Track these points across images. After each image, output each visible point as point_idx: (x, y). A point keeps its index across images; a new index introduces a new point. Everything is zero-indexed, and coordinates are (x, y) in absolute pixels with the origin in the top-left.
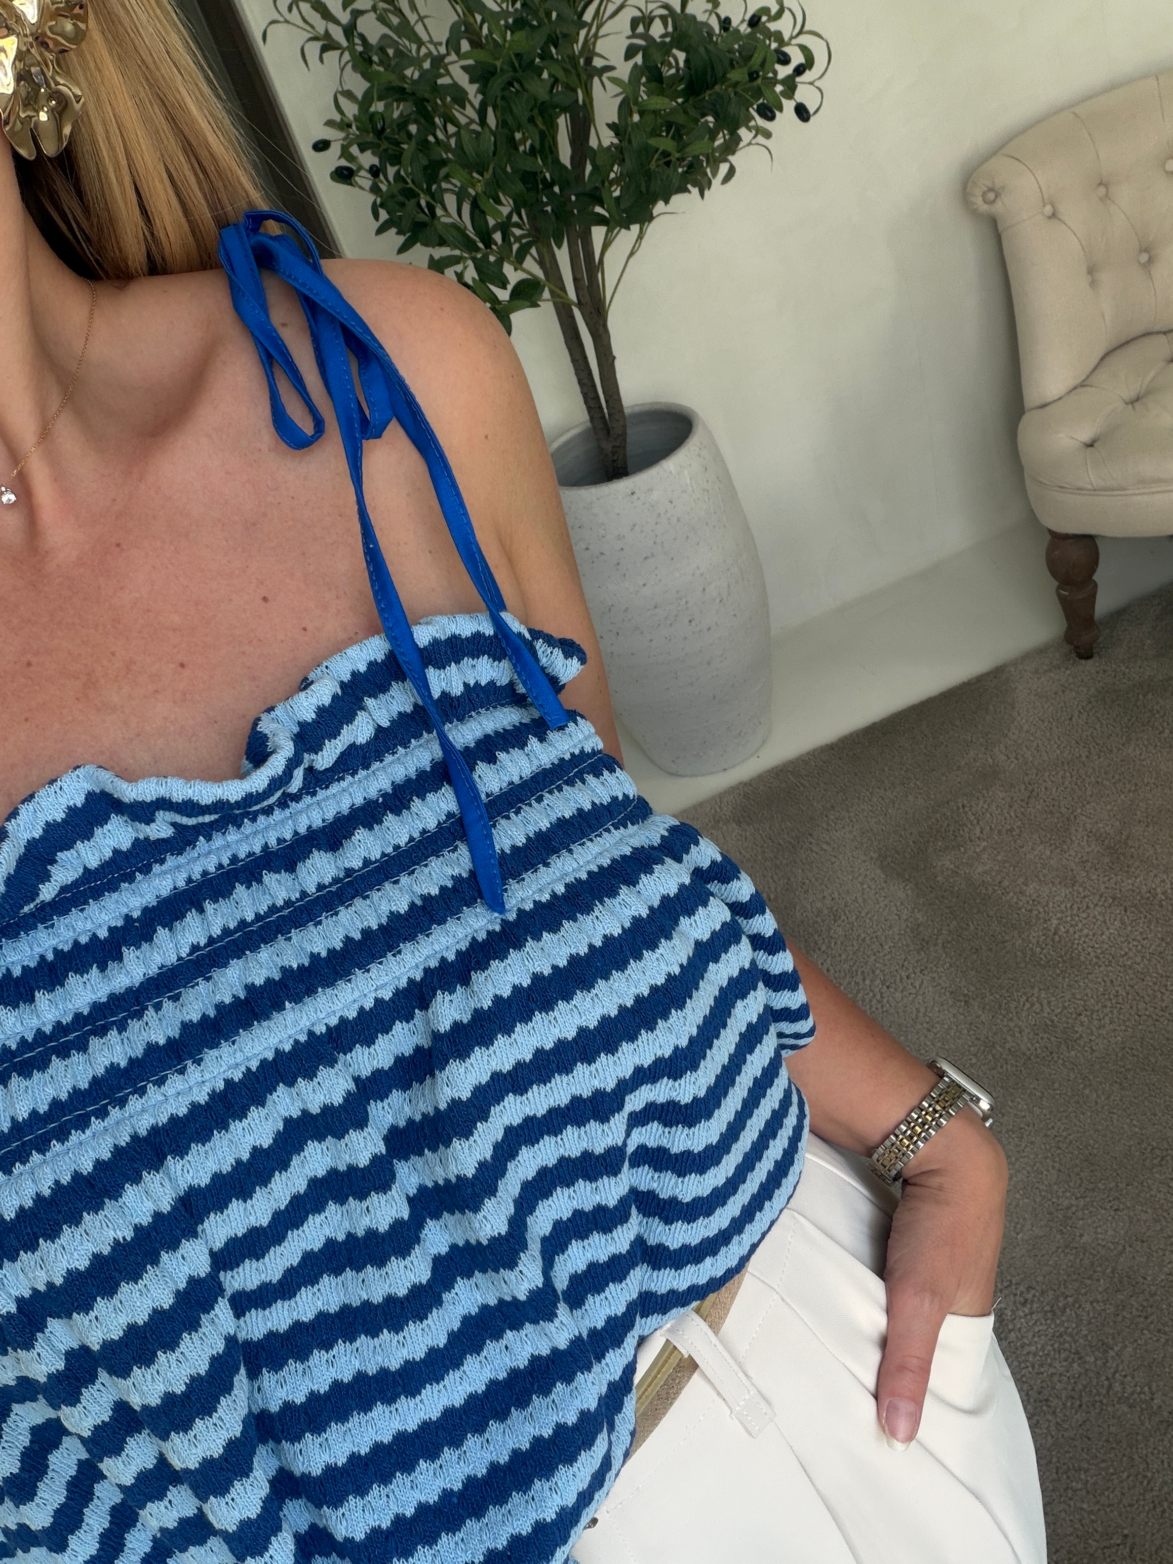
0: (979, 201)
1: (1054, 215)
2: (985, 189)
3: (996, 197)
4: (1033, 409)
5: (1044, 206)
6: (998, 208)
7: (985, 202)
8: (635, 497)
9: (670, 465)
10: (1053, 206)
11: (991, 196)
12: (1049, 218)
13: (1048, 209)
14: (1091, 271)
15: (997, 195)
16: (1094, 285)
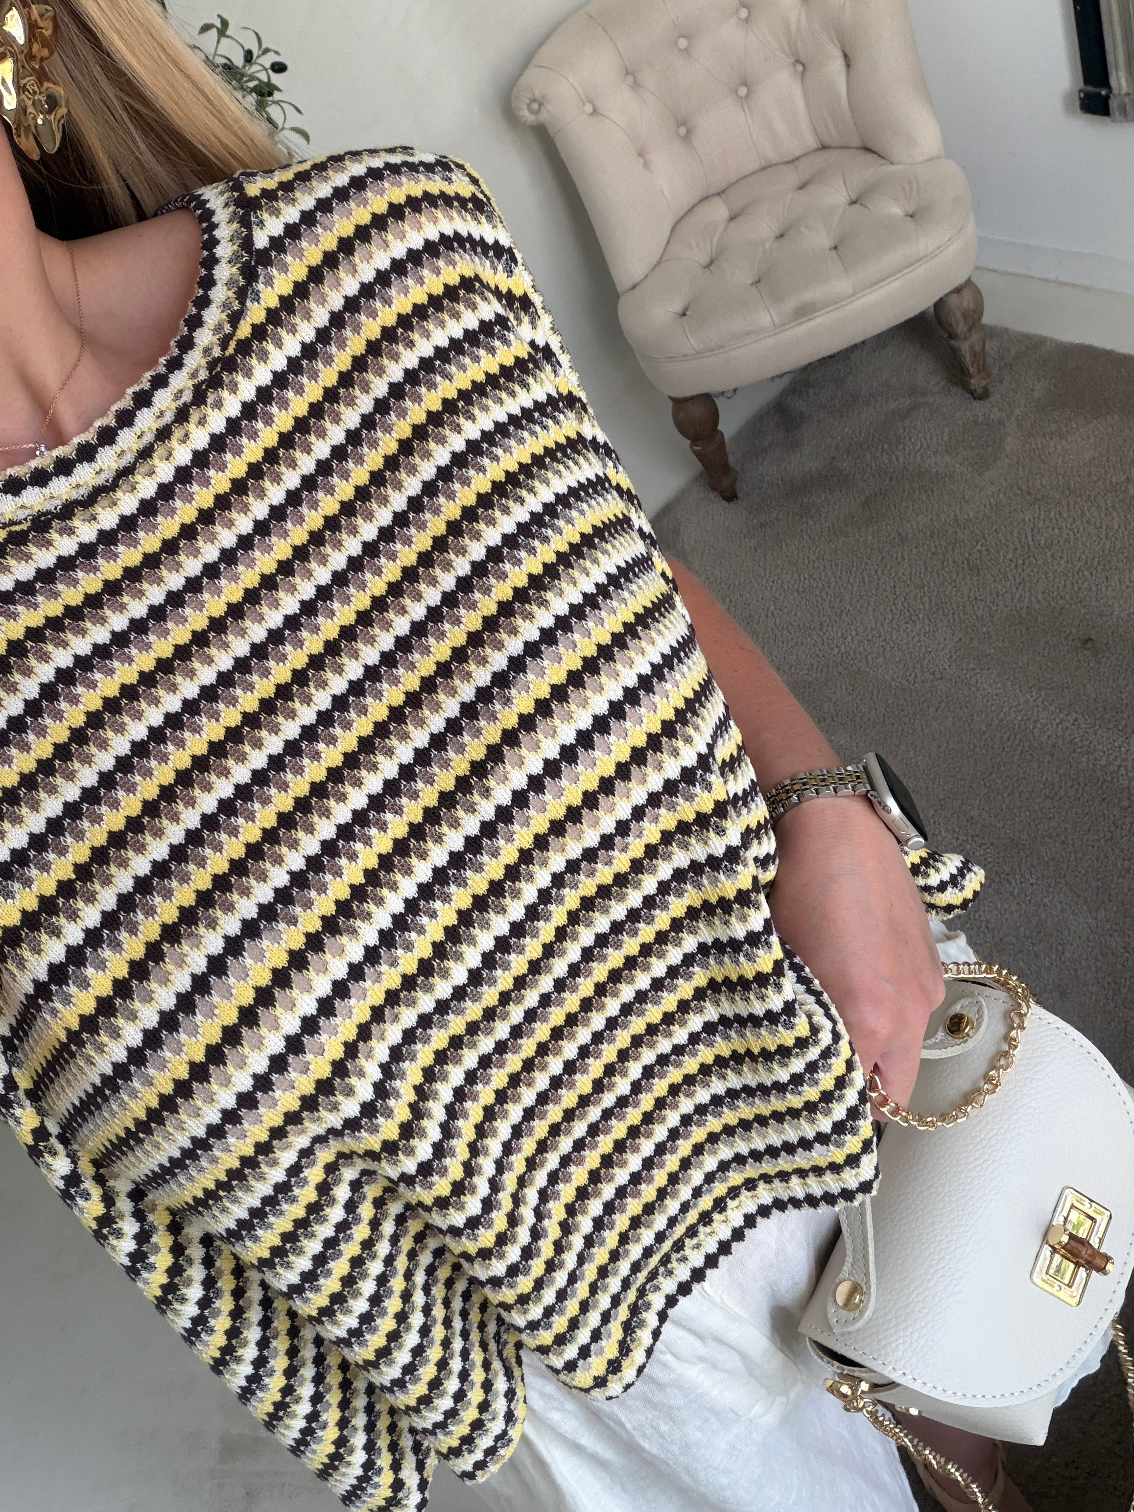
0: (526, 113)
1: (595, 112)
2: (528, 101)
4: (625, 292)
5: (584, 105)
6: (544, 117)
7: (531, 111)
10: (592, 104)
11: (535, 106)
12: (591, 115)
13: (589, 108)
14: (641, 154)
15: (541, 105)
16: (646, 165)
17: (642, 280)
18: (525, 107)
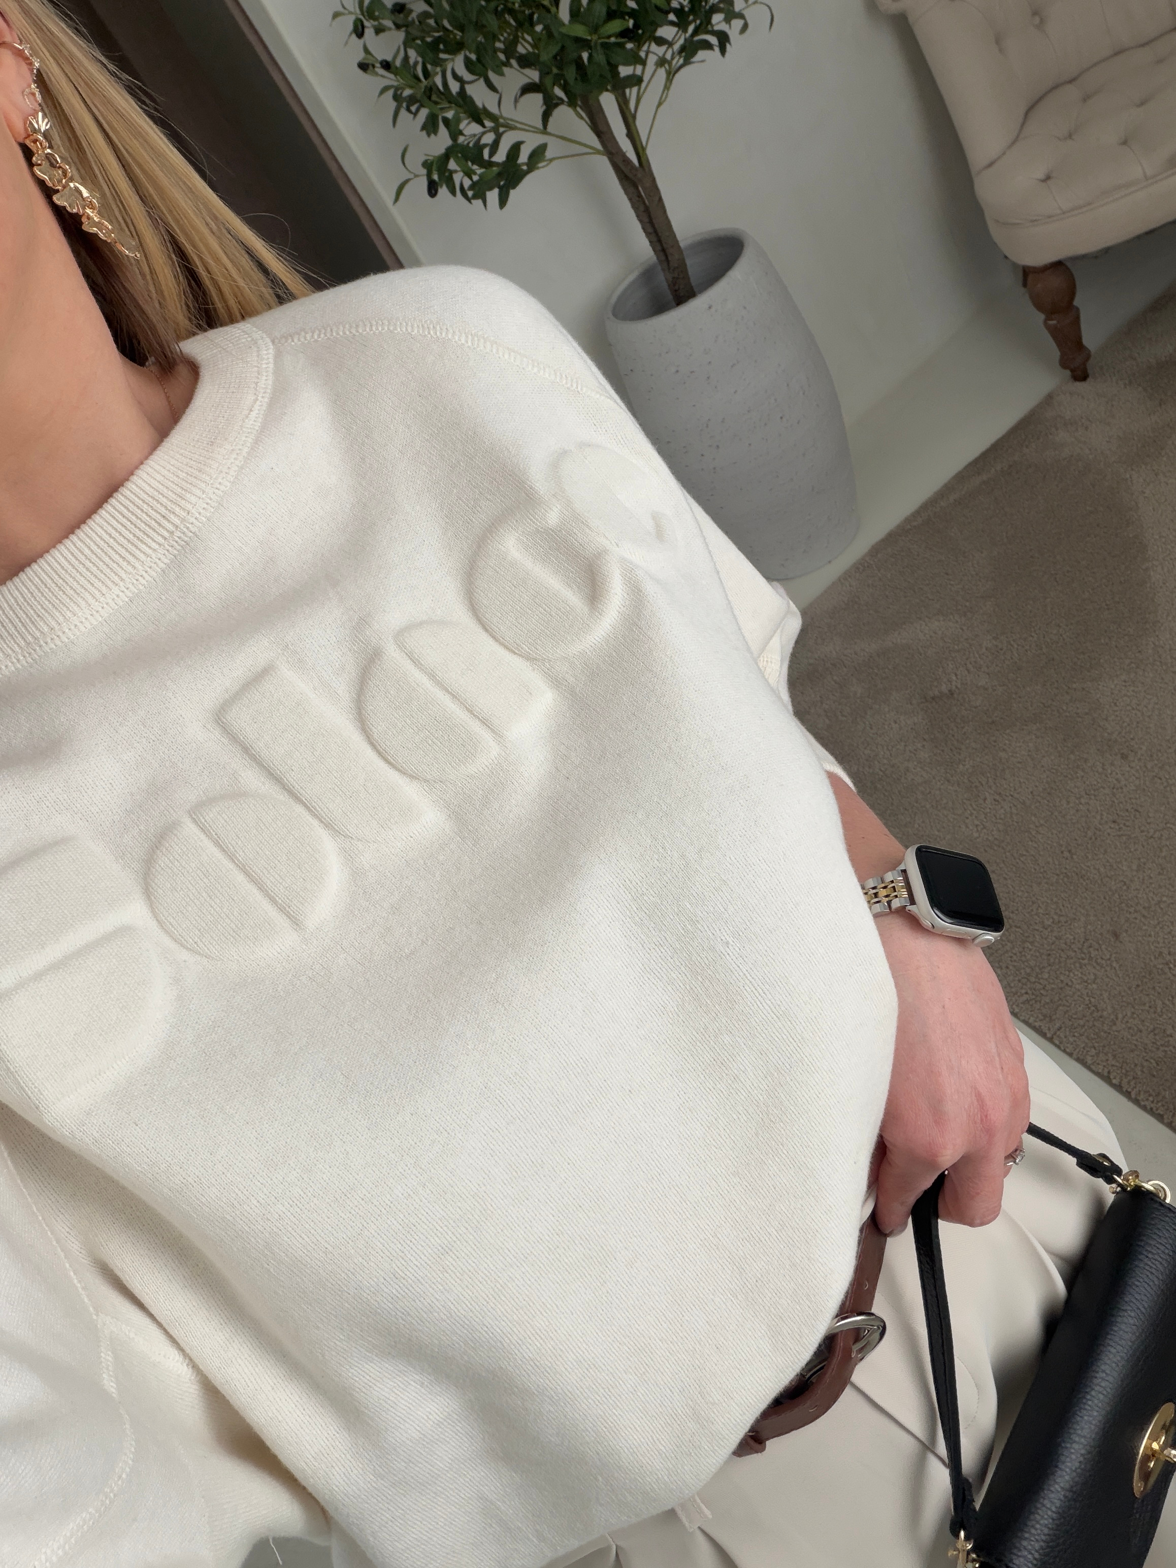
4: (981, 170)
8: (713, 309)
9: (736, 274)
14: (998, 41)
16: (1002, 51)
17: (999, 158)
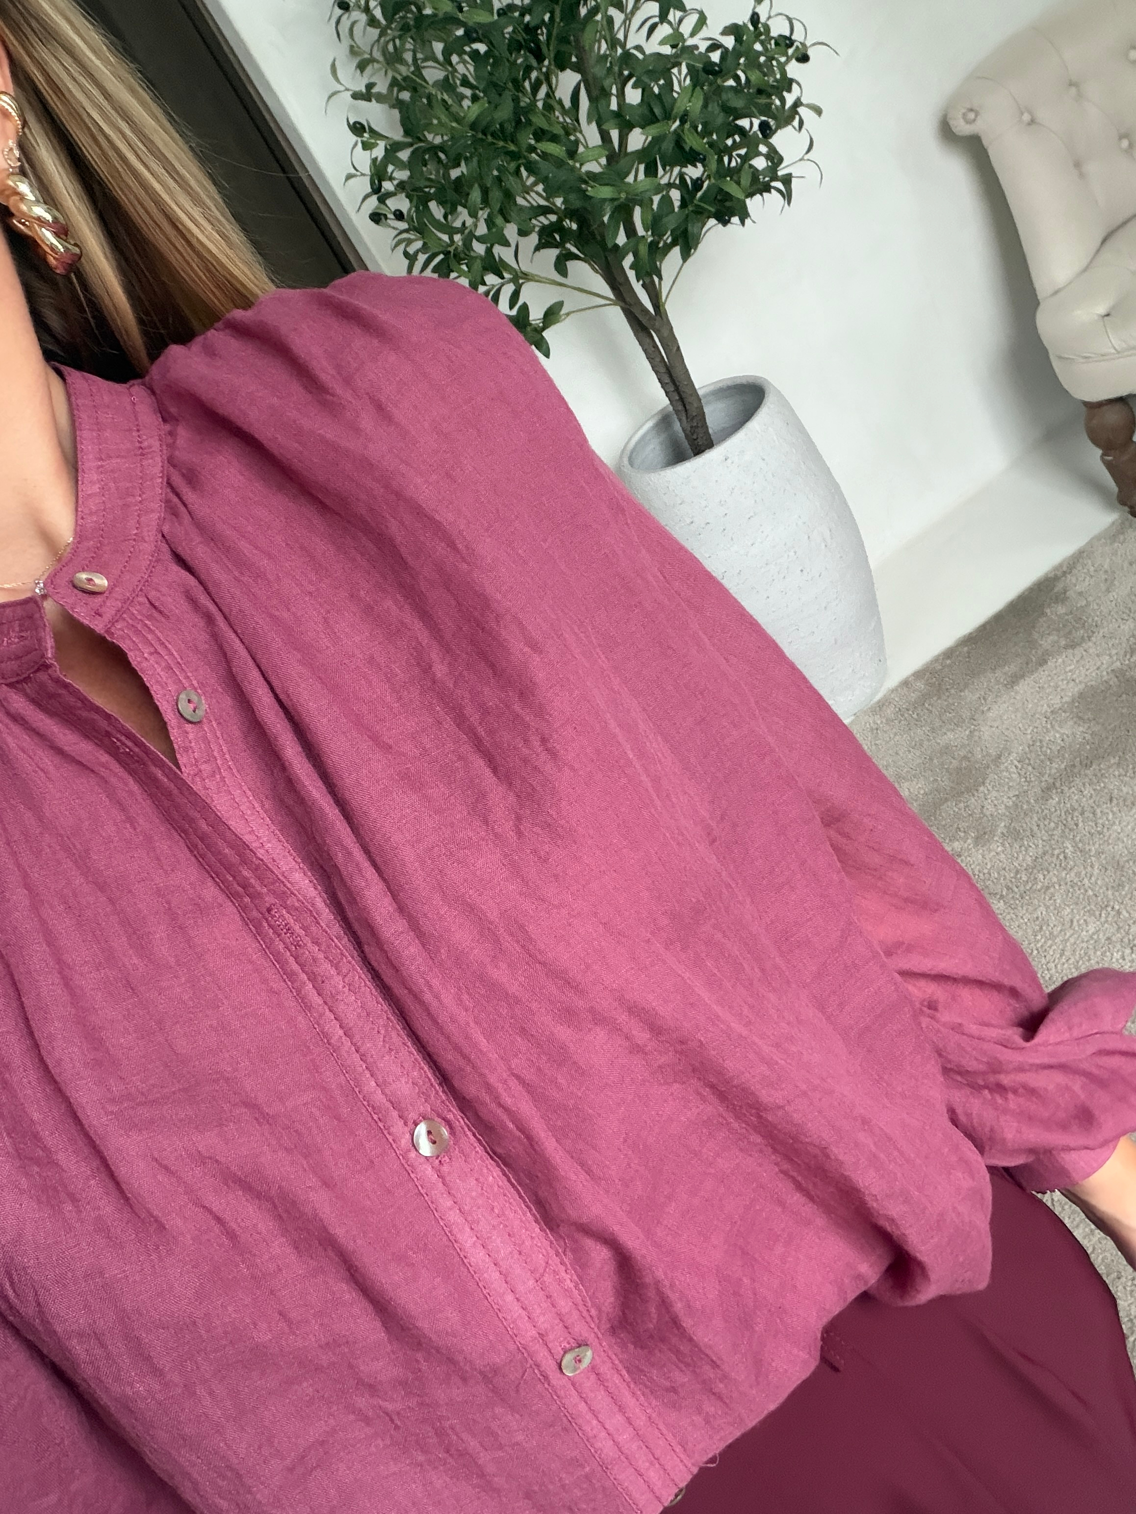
0: (962, 122)
1: (1032, 122)
2: (964, 111)
3: (976, 116)
4: (1046, 299)
5: (1022, 114)
6: (979, 127)
7: (968, 122)
8: (729, 461)
10: (1030, 113)
11: (972, 116)
12: (1029, 124)
13: (1026, 117)
14: (1077, 165)
15: (977, 114)
16: (1082, 175)
18: (960, 116)
